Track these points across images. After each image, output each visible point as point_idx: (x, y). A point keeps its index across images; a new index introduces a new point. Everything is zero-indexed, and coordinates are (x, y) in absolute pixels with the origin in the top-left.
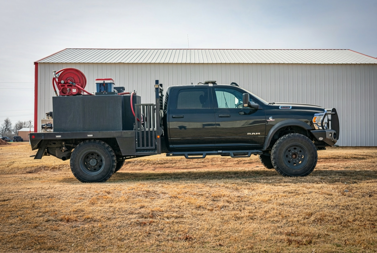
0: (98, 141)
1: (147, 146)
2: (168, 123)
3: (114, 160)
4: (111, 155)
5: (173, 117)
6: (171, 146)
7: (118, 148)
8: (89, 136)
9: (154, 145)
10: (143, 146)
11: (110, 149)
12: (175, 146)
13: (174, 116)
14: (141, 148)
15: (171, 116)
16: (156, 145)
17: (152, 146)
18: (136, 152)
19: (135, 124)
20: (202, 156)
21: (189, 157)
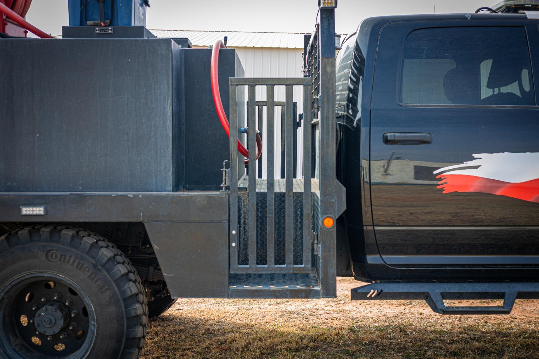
0: (70, 233)
1: (280, 260)
2: (364, 163)
3: (138, 317)
4: (123, 292)
5: (387, 141)
6: (372, 259)
7: (151, 256)
8: (26, 211)
9: (307, 255)
10: (262, 260)
11: (122, 269)
12: (391, 259)
13: (390, 136)
14: (252, 267)
15: (377, 133)
16: (314, 259)
17: (298, 260)
18: (231, 283)
19: (228, 166)
20: (499, 303)
21: (448, 303)
